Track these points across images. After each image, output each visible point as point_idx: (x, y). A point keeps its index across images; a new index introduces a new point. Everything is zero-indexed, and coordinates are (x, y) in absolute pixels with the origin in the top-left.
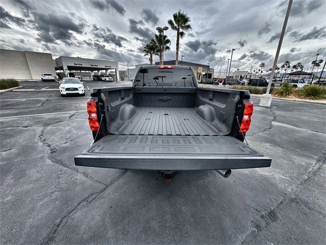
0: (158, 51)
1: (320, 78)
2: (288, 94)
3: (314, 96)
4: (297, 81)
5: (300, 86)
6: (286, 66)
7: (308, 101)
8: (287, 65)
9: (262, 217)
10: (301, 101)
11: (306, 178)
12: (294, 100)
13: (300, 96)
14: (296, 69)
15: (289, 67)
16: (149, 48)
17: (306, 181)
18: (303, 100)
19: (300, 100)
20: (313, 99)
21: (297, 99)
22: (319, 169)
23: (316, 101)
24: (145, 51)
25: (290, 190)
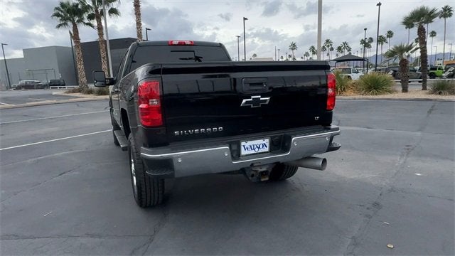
0: (91, 17)
1: (376, 65)
2: (344, 89)
3: (376, 89)
4: (349, 71)
5: (355, 77)
6: (327, 48)
7: (371, 97)
8: (328, 46)
9: (368, 209)
10: (363, 99)
11: (395, 171)
12: (354, 97)
13: (359, 91)
14: (342, 52)
15: (332, 49)
16: (68, 11)
17: (396, 174)
18: (364, 97)
19: (361, 97)
20: (376, 94)
21: (357, 96)
22: (404, 162)
23: (380, 97)
24: (58, 15)
25: (384, 184)
